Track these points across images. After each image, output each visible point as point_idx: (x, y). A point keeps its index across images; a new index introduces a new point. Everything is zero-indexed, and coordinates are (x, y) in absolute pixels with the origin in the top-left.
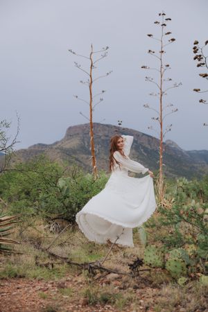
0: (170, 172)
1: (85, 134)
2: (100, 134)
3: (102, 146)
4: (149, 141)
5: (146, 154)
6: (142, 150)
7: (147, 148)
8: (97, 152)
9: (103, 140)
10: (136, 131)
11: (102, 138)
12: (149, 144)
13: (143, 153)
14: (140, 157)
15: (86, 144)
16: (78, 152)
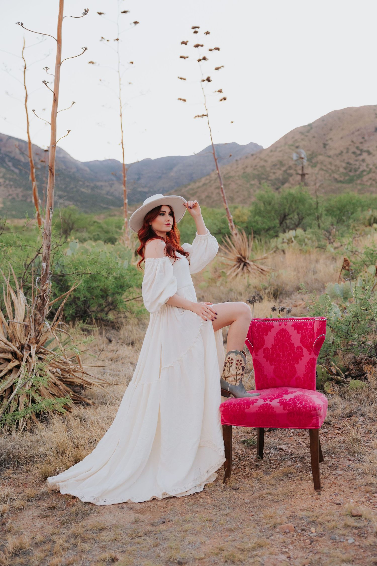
0: (60, 197)
5: (17, 171)
6: (10, 164)
7: (19, 161)
13: (12, 168)
14: (8, 176)
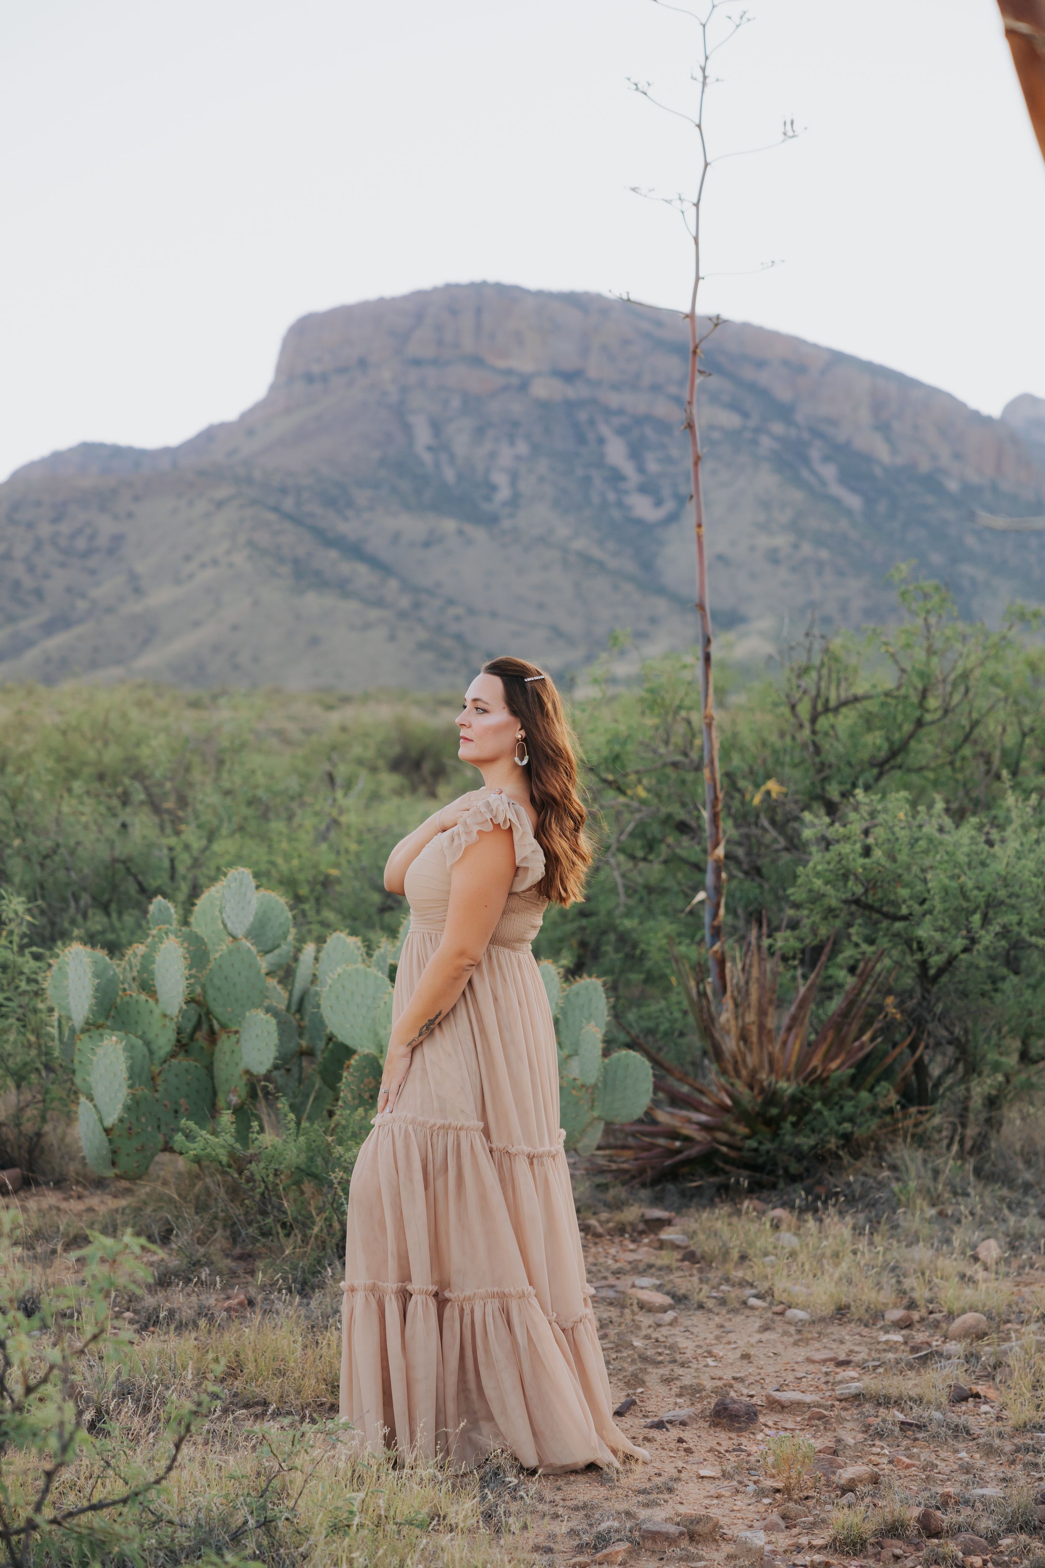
1: (417, 362)
2: (523, 363)
3: (536, 449)
4: (878, 405)
8: (504, 493)
9: (544, 405)
10: (774, 336)
11: (542, 389)
12: (883, 428)
15: (423, 436)
16: (362, 497)
